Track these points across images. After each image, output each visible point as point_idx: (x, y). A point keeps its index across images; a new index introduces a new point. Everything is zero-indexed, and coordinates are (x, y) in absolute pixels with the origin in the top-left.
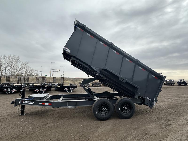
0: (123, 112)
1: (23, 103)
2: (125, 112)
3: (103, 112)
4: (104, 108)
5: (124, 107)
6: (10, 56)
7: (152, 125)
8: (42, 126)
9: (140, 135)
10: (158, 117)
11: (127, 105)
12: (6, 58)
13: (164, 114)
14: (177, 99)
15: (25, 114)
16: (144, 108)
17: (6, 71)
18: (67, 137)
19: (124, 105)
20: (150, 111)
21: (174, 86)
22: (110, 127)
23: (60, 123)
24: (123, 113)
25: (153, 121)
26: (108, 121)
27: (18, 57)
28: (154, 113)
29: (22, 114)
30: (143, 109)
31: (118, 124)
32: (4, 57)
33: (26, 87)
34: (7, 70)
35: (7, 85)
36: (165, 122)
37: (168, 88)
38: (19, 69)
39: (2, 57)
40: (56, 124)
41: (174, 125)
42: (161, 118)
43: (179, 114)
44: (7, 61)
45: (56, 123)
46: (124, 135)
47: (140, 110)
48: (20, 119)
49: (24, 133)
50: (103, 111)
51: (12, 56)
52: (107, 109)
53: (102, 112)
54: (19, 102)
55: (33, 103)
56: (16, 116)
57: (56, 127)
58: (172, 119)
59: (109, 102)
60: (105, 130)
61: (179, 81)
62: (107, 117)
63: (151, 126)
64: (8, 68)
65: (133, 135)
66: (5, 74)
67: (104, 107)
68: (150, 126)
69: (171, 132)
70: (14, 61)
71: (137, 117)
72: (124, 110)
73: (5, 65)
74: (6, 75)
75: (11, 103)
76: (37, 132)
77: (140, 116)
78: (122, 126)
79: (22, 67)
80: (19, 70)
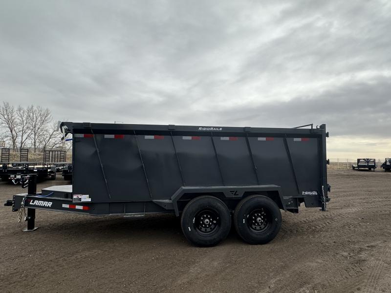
0: (253, 228)
1: (31, 203)
2: (258, 228)
3: (205, 227)
4: (209, 219)
5: (255, 216)
6: (30, 107)
7: (320, 261)
8: (64, 256)
9: (288, 285)
10: (335, 242)
11: (263, 213)
12: (22, 111)
13: (349, 235)
14: (380, 199)
15: (35, 228)
16: (305, 220)
17: (24, 138)
18: (111, 285)
19: (256, 212)
20: (318, 227)
21: (374, 173)
22: (219, 263)
23: (107, 251)
24: (252, 231)
25: (322, 251)
26: (217, 247)
27: (47, 110)
28: (327, 231)
29: (28, 229)
30: (301, 222)
31: (240, 257)
32: (20, 110)
33: (58, 170)
34: (25, 136)
35: (20, 167)
36: (352, 254)
37: (362, 176)
38: (49, 136)
39: (16, 109)
40: (95, 253)
41: (372, 262)
42: (342, 244)
43: (385, 236)
44: (24, 119)
45: (96, 251)
46: (250, 283)
47: (295, 224)
48: (22, 239)
49: (17, 272)
50: (206, 225)
51: (35, 108)
52: (215, 222)
53: (202, 226)
54: (22, 203)
55: (50, 204)
56: (15, 234)
57: (93, 260)
58: (368, 247)
59: (219, 204)
60: (205, 270)
61: (386, 162)
62: (214, 239)
63: (316, 264)
64: (28, 134)
65: (272, 286)
66: (21, 145)
67: (207, 217)
68: (314, 264)
69: (366, 281)
70: (39, 119)
71: (285, 240)
72: (255, 225)
73: (20, 127)
74: (23, 146)
75: (5, 205)
76: (45, 272)
77: (293, 239)
78: (247, 262)
79: (55, 131)
80: (50, 138)
